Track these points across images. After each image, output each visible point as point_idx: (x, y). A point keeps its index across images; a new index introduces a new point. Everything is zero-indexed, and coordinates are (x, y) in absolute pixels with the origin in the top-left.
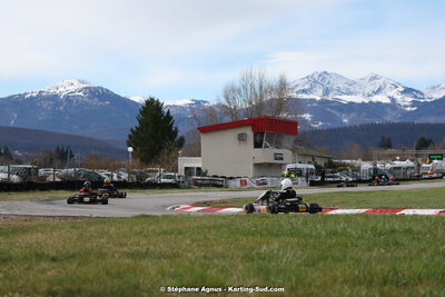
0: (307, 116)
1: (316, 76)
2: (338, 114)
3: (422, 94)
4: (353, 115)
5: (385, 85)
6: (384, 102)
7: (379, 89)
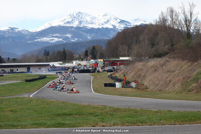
0: (69, 35)
1: (75, 15)
2: (85, 34)
3: (130, 23)
4: (93, 34)
5: (111, 18)
6: (109, 27)
7: (108, 21)
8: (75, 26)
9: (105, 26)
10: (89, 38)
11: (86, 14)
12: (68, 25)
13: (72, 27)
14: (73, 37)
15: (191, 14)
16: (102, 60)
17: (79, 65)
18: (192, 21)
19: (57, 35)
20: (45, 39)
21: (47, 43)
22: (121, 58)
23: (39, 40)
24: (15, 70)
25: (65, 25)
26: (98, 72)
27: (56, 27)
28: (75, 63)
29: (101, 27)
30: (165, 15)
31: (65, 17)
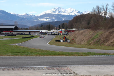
0: (54, 18)
1: (57, 8)
2: (61, 18)
3: (82, 13)
4: (65, 18)
5: (74, 11)
6: (73, 15)
7: (72, 12)
8: (57, 14)
9: (71, 14)
10: (63, 19)
11: (62, 8)
12: (54, 13)
13: (55, 14)
14: (56, 19)
15: (107, 9)
16: (64, 30)
17: (54, 32)
18: (107, 12)
19: (48, 18)
20: (43, 20)
21: (44, 21)
22: (74, 29)
23: (40, 20)
24: (23, 33)
25: (52, 13)
26: (60, 35)
27: (48, 14)
28: (52, 31)
29: (69, 15)
30: (95, 9)
31: (52, 9)
